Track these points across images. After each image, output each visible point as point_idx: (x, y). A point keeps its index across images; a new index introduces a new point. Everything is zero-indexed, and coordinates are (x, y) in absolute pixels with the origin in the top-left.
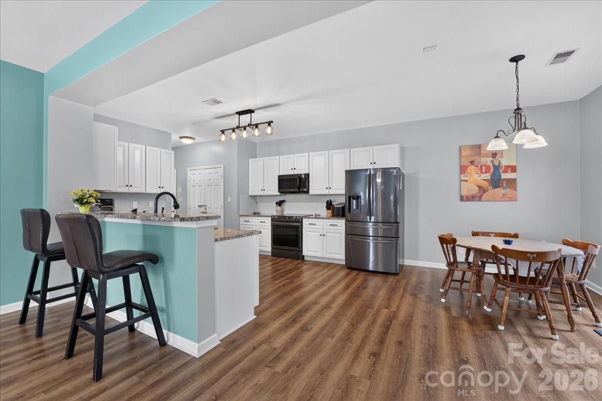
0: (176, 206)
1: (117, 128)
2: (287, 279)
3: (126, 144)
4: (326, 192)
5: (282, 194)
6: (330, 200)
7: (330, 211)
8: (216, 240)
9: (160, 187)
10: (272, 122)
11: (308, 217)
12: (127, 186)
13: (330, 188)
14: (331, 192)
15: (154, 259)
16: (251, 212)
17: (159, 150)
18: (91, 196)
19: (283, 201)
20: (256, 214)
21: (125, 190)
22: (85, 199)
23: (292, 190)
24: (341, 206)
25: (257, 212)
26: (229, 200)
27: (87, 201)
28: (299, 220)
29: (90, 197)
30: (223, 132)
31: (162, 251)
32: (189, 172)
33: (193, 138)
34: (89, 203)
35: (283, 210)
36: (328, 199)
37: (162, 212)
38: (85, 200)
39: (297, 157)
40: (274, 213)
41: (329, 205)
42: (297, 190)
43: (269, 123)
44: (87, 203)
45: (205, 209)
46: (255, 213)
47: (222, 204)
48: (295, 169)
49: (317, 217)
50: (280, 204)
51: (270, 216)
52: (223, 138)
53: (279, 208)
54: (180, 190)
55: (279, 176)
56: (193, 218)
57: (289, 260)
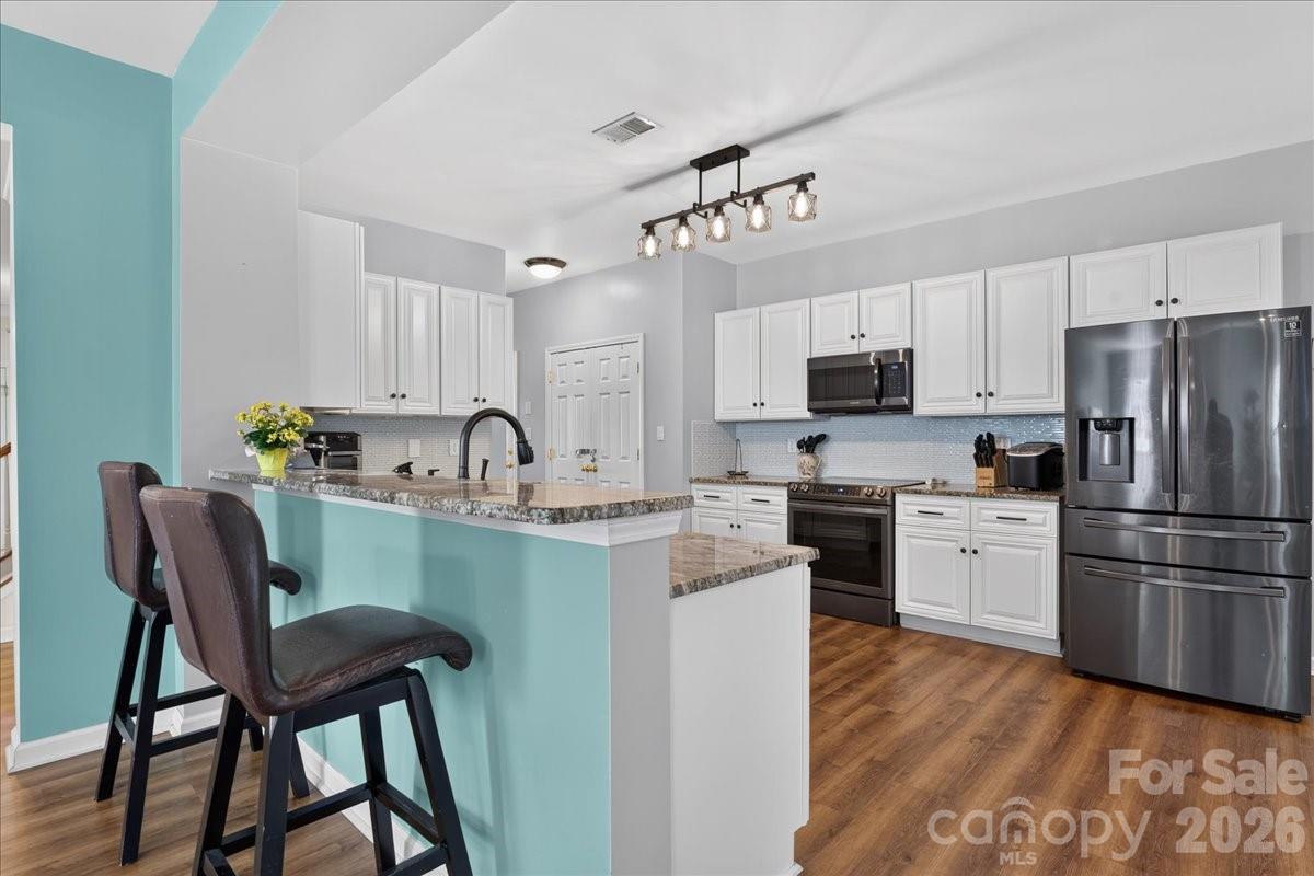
0: (526, 456)
1: (362, 228)
2: (867, 700)
3: (390, 280)
4: (977, 407)
5: (818, 416)
6: (989, 435)
7: (990, 472)
8: (677, 591)
9: (476, 400)
10: (812, 176)
11: (913, 488)
12: (393, 396)
13: (991, 395)
14: (995, 407)
15: (458, 651)
16: (719, 471)
17: (472, 295)
18: (290, 424)
19: (822, 438)
20: (736, 477)
21: (388, 408)
22: (272, 431)
23: (855, 403)
24: (1035, 455)
25: (739, 470)
26: (661, 436)
27: (278, 441)
28: (886, 500)
29: (286, 427)
30: (649, 228)
31: (482, 620)
32: (548, 357)
33: (560, 263)
34: (285, 445)
35: (818, 468)
36: (982, 429)
37: (483, 477)
38: (272, 437)
39: (871, 298)
40: (795, 475)
41: (986, 451)
42: (872, 402)
43: (802, 182)
44: (277, 444)
45: (593, 461)
46: (732, 474)
47: (641, 446)
48: (863, 336)
49: (940, 489)
50: (810, 445)
51: (785, 485)
52: (650, 246)
53: (807, 458)
54: (527, 408)
55: (810, 361)
56: (597, 507)
57: (849, 624)
